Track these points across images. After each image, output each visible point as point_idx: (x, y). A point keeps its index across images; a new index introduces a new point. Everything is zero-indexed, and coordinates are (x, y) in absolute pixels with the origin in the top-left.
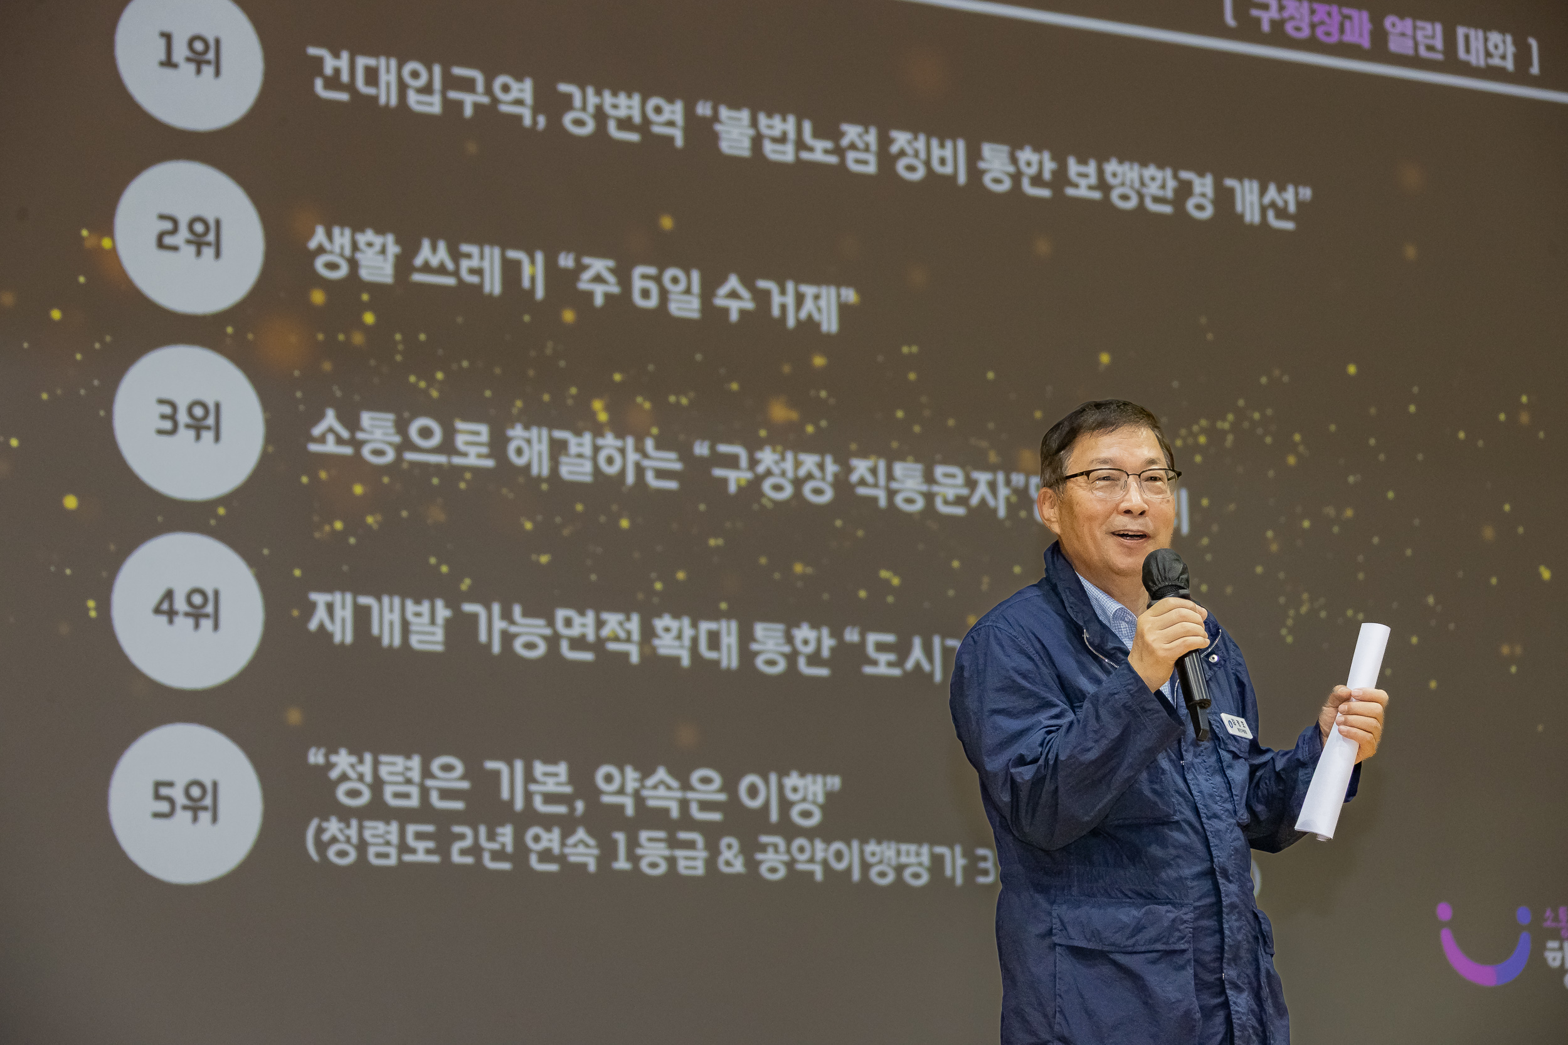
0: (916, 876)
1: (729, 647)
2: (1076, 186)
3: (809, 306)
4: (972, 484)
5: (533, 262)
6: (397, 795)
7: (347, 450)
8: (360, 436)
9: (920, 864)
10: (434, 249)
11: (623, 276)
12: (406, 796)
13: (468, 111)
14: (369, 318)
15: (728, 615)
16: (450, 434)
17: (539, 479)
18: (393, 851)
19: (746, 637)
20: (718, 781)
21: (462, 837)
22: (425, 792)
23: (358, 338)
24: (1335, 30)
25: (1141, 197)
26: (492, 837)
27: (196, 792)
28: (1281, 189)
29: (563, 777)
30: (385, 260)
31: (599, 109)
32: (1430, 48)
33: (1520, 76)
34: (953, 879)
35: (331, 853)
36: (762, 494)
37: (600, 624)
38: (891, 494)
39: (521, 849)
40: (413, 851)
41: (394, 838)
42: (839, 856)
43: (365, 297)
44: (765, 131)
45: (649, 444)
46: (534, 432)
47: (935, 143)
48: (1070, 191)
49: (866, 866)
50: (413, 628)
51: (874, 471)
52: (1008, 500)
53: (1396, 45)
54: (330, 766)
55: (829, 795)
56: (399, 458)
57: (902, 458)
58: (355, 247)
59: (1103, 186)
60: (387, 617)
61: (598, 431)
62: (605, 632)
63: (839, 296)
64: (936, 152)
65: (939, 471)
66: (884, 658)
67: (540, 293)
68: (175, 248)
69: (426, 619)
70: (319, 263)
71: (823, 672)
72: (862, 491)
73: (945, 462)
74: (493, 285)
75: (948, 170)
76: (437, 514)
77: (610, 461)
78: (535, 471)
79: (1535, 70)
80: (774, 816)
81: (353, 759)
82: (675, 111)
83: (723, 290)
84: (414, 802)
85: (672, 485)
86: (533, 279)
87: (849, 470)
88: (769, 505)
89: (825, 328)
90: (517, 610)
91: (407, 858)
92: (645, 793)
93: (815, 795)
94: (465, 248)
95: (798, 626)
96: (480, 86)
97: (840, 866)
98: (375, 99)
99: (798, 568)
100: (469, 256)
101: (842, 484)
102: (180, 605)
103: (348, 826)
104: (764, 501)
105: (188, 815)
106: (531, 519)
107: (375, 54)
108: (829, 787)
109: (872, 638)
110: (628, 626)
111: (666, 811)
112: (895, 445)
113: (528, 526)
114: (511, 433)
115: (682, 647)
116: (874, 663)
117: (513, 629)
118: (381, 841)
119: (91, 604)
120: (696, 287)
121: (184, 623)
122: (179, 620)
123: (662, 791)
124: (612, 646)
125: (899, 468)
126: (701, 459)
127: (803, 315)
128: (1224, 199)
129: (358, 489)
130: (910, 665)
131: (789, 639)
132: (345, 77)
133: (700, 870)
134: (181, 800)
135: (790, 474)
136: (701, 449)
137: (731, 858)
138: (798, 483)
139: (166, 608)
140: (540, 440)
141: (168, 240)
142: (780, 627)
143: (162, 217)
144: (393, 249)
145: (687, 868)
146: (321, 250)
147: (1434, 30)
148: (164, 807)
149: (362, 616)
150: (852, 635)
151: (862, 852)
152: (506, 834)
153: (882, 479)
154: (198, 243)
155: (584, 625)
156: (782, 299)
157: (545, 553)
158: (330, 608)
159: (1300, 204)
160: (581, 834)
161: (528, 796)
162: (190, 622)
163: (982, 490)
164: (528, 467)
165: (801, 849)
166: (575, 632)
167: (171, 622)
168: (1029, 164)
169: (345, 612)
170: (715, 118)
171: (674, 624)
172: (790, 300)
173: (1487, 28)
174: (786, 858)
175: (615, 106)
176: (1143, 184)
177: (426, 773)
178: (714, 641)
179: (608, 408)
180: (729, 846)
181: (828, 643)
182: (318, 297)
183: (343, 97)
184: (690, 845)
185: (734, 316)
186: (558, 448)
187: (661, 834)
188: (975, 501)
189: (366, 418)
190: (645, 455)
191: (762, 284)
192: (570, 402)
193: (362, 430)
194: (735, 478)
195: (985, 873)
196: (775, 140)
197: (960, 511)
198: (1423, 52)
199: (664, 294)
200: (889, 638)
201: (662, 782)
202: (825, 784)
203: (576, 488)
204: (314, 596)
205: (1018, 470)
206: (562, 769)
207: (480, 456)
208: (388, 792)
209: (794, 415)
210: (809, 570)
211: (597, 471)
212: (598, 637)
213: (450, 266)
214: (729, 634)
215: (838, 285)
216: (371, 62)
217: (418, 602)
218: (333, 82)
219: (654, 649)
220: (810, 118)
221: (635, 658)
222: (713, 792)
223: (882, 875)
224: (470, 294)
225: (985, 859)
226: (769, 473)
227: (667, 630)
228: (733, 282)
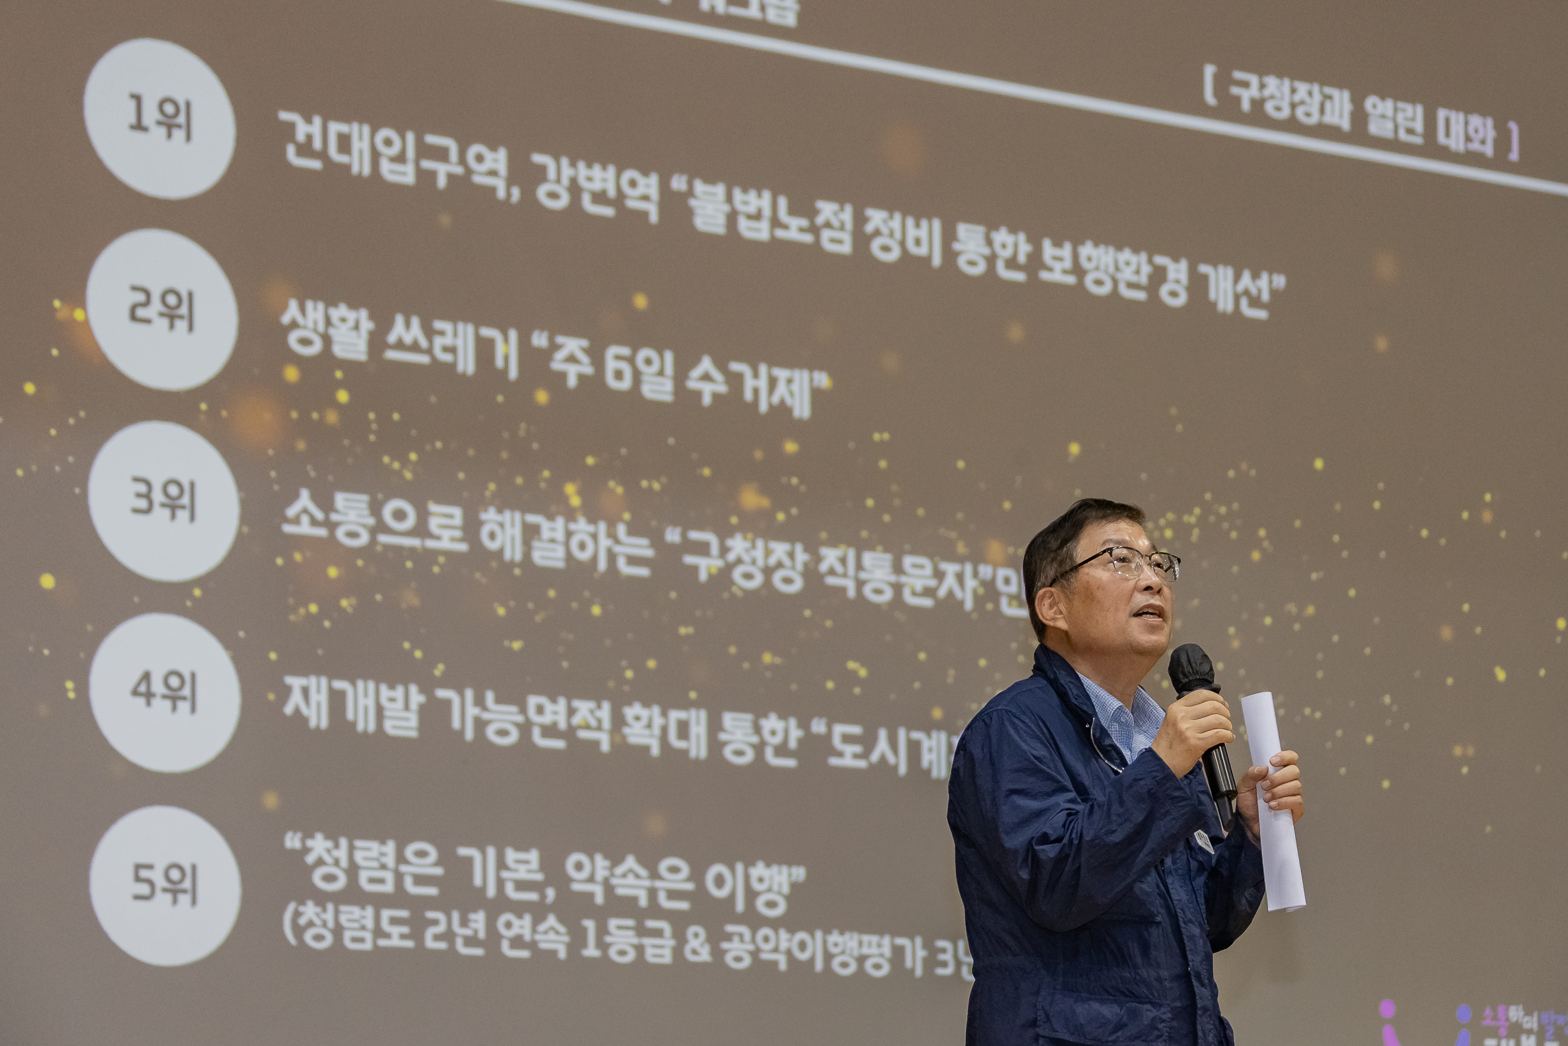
0: (877, 967)
1: (698, 736)
2: (1050, 269)
3: (781, 390)
4: (939, 575)
5: (506, 340)
6: (372, 880)
7: (322, 532)
8: (334, 517)
9: (882, 955)
10: (408, 325)
11: (597, 356)
12: (381, 881)
13: (442, 182)
14: (343, 396)
15: (697, 705)
16: (423, 515)
17: (512, 564)
18: (368, 936)
19: (715, 726)
20: (686, 870)
21: (435, 922)
22: (399, 877)
23: (332, 417)
24: (1315, 111)
25: (1115, 282)
26: (464, 923)
27: (175, 875)
28: (1255, 276)
29: (535, 865)
30: (359, 336)
31: (574, 181)
32: (1410, 131)
33: (1499, 163)
34: (913, 971)
35: (308, 937)
36: (732, 583)
37: (571, 712)
38: (860, 584)
39: (493, 936)
40: (387, 936)
41: (369, 923)
42: (802, 946)
43: (339, 374)
44: (740, 207)
45: (621, 530)
46: (507, 515)
47: (910, 222)
48: (1044, 275)
49: (828, 957)
50: (387, 713)
51: (843, 561)
52: (975, 592)
53: (1375, 128)
54: (306, 850)
55: (794, 886)
56: (373, 541)
57: (872, 548)
58: (328, 322)
59: (1078, 270)
60: (362, 701)
61: (570, 515)
62: (576, 720)
63: (811, 380)
64: (912, 232)
65: (908, 561)
66: (850, 749)
67: (513, 373)
68: (148, 321)
69: (400, 704)
70: (293, 339)
71: (790, 763)
72: (831, 581)
73: (913, 552)
74: (467, 364)
75: (923, 251)
76: (411, 599)
77: (582, 546)
78: (507, 556)
79: (1514, 156)
80: (740, 906)
81: (329, 844)
82: (650, 185)
83: (696, 373)
84: (389, 887)
85: (643, 572)
86: (506, 358)
87: (818, 559)
88: (739, 593)
89: (797, 413)
90: (490, 696)
91: (382, 942)
92: (614, 881)
93: (780, 885)
94: (439, 325)
95: (766, 716)
96: (454, 155)
97: (803, 956)
98: (347, 168)
99: (767, 658)
100: (442, 333)
101: (811, 574)
102: (158, 687)
103: (324, 910)
104: (734, 589)
105: (168, 897)
106: (504, 604)
107: (347, 119)
108: (794, 878)
109: (839, 729)
110: (599, 714)
111: (635, 899)
112: (864, 534)
113: (501, 611)
114: (484, 516)
115: (652, 736)
116: (840, 754)
117: (486, 716)
118: (356, 925)
119: (69, 685)
120: (669, 369)
121: (161, 706)
122: (157, 702)
123: (631, 880)
124: (583, 734)
125: (868, 558)
126: (672, 546)
127: (776, 399)
128: (1198, 285)
129: (333, 572)
130: (875, 757)
131: (757, 729)
132: (317, 144)
133: (667, 959)
134: (160, 882)
135: (760, 562)
136: (673, 535)
137: (698, 948)
138: (768, 572)
139: (143, 690)
140: (513, 525)
141: (141, 313)
142: (749, 717)
143: (135, 288)
144: (367, 325)
145: (655, 956)
146: (294, 325)
147: (1415, 112)
148: (144, 889)
149: (337, 700)
150: (818, 726)
151: (825, 942)
152: (478, 920)
153: (851, 569)
154: (171, 316)
155: (555, 712)
156: (755, 382)
157: (516, 638)
158: (305, 691)
159: (1273, 293)
160: (552, 921)
161: (500, 883)
162: (168, 704)
163: (950, 581)
164: (501, 552)
165: (766, 939)
166: (547, 719)
167: (149, 704)
168: (1004, 246)
169: (319, 697)
170: (690, 193)
171: (644, 713)
172: (763, 384)
173: (1468, 110)
174: (751, 947)
175: (590, 179)
176: (1117, 269)
177: (401, 859)
178: (683, 729)
179: (580, 493)
180: (696, 935)
181: (795, 734)
182: (291, 374)
183: (316, 164)
184: (658, 933)
185: (707, 400)
186: (531, 533)
187: (630, 922)
188: (942, 592)
189: (340, 499)
190: (617, 541)
191: (736, 367)
192: (543, 485)
193: (336, 511)
194: (706, 566)
195: (944, 964)
196: (750, 217)
197: (927, 602)
198: (1403, 136)
199: (637, 376)
200: (856, 730)
201: (631, 871)
202: (790, 875)
203: (548, 575)
204: (291, 680)
205: (985, 561)
206: (533, 856)
207: (453, 539)
208: (363, 877)
209: (765, 502)
210: (778, 660)
211: (569, 556)
212: (569, 725)
213: (424, 343)
214: (698, 723)
215: (811, 369)
216: (344, 128)
217: (392, 687)
218: (305, 149)
219: (624, 737)
220: (787, 194)
221: (605, 747)
222: (681, 881)
223: (844, 965)
224: (443, 372)
225: (944, 951)
226: (739, 561)
227: (637, 718)
228: (706, 364)
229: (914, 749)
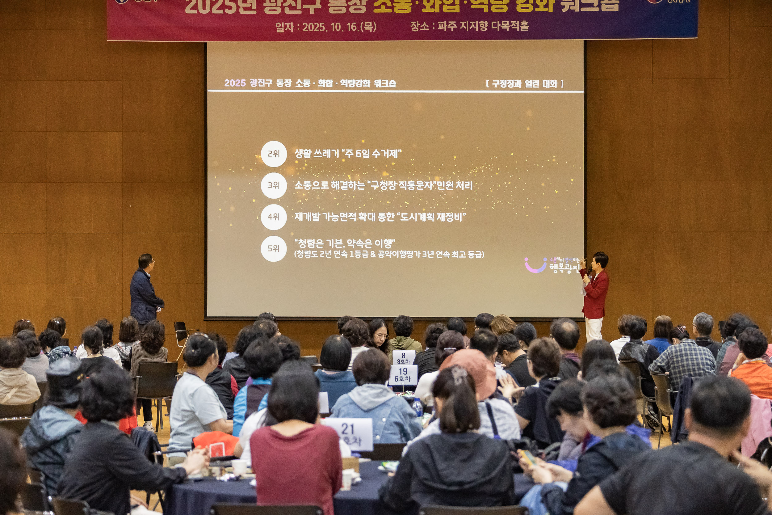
0: (410, 256)
1: (374, 217)
3: (392, 153)
4: (425, 184)
5: (337, 151)
7: (302, 188)
8: (304, 185)
9: (411, 254)
10: (318, 151)
11: (354, 152)
12: (312, 246)
14: (306, 165)
15: (373, 212)
16: (320, 183)
18: (310, 255)
19: (377, 215)
20: (371, 241)
21: (322, 253)
22: (315, 245)
23: (304, 168)
24: (513, 85)
26: (327, 253)
27: (275, 247)
29: (341, 242)
30: (309, 154)
32: (536, 86)
34: (418, 257)
35: (299, 256)
36: (381, 189)
37: (348, 215)
38: (408, 187)
39: (333, 254)
40: (313, 255)
41: (310, 253)
42: (394, 253)
43: (305, 161)
45: (359, 182)
46: (336, 182)
49: (400, 255)
50: (314, 218)
51: (404, 183)
52: (432, 186)
53: (527, 86)
54: (298, 242)
55: (393, 243)
56: (311, 188)
57: (410, 180)
58: (303, 152)
60: (309, 216)
61: (349, 181)
62: (349, 217)
63: (398, 151)
65: (418, 182)
66: (405, 218)
67: (338, 157)
69: (316, 216)
70: (297, 156)
71: (392, 220)
72: (401, 187)
73: (418, 180)
74: (329, 156)
76: (318, 198)
77: (351, 186)
78: (336, 189)
79: (562, 87)
80: (382, 247)
81: (303, 240)
83: (374, 153)
84: (314, 247)
85: (363, 189)
86: (337, 154)
87: (399, 183)
88: (382, 191)
89: (395, 157)
92: (357, 244)
93: (390, 243)
94: (324, 150)
95: (387, 213)
97: (395, 255)
99: (388, 202)
100: (324, 152)
101: (397, 186)
102: (273, 216)
103: (302, 251)
105: (274, 251)
106: (336, 197)
109: (402, 214)
110: (354, 215)
111: (360, 247)
112: (408, 178)
113: (335, 199)
114: (332, 182)
115: (364, 218)
117: (332, 217)
118: (307, 254)
119: (257, 217)
120: (369, 153)
123: (360, 244)
124: (350, 219)
125: (409, 182)
126: (369, 184)
127: (390, 155)
129: (304, 195)
130: (410, 219)
131: (386, 215)
133: (367, 257)
134: (273, 248)
135: (387, 185)
136: (369, 182)
137: (373, 254)
138: (388, 187)
139: (270, 217)
140: (338, 183)
141: (270, 155)
142: (384, 213)
143: (269, 151)
144: (310, 152)
145: (365, 257)
146: (297, 153)
147: (537, 82)
148: (270, 250)
150: (398, 214)
151: (399, 253)
152: (330, 252)
153: (406, 185)
154: (275, 155)
155: (345, 215)
156: (386, 153)
157: (338, 203)
158: (299, 215)
160: (344, 251)
161: (334, 245)
162: (274, 219)
163: (427, 185)
165: (387, 253)
166: (344, 217)
167: (271, 219)
169: (301, 216)
171: (363, 214)
172: (388, 153)
174: (384, 254)
177: (316, 242)
178: (371, 216)
179: (351, 176)
180: (373, 253)
181: (393, 215)
182: (297, 162)
184: (365, 253)
186: (341, 184)
187: (360, 251)
188: (425, 187)
189: (305, 182)
190: (358, 184)
191: (382, 151)
192: (343, 176)
194: (375, 187)
195: (425, 255)
197: (422, 189)
198: (534, 87)
199: (362, 155)
200: (406, 214)
201: (360, 242)
202: (392, 241)
203: (344, 192)
204: (295, 213)
205: (435, 180)
206: (341, 240)
207: (326, 187)
208: (309, 246)
209: (388, 174)
210: (390, 202)
211: (348, 188)
212: (348, 217)
213: (321, 154)
214: (374, 215)
215: (398, 149)
217: (314, 213)
219: (359, 219)
222: (370, 243)
223: (403, 257)
224: (324, 158)
225: (425, 253)
226: (382, 185)
227: (361, 215)
228: (376, 151)
229: (419, 217)
